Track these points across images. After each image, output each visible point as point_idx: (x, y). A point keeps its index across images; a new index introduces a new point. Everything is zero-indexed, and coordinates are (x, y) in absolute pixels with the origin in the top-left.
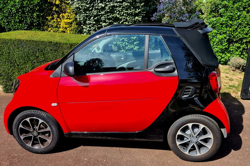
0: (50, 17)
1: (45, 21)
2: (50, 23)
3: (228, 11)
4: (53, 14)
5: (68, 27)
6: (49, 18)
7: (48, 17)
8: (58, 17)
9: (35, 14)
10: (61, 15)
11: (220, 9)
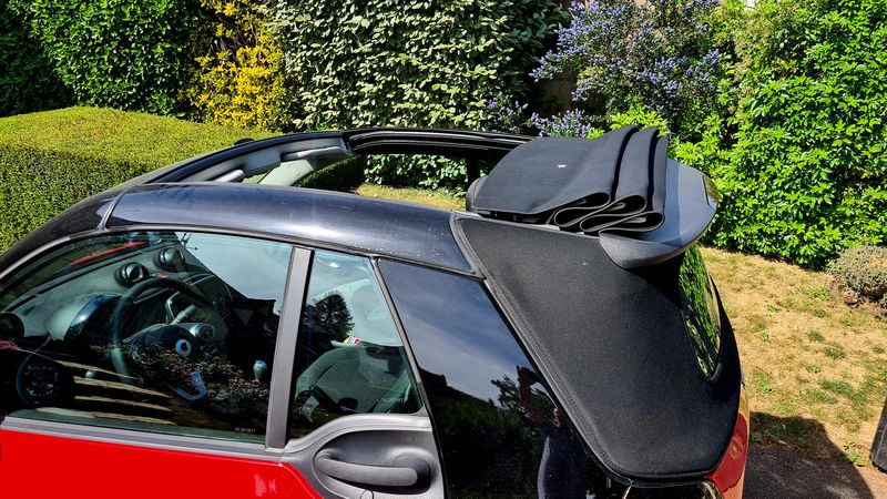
0: (207, 59)
1: (191, 69)
2: (204, 78)
3: (845, 54)
4: (217, 49)
5: (261, 93)
6: (204, 60)
8: (232, 59)
9: (159, 50)
10: (238, 53)
11: (812, 43)
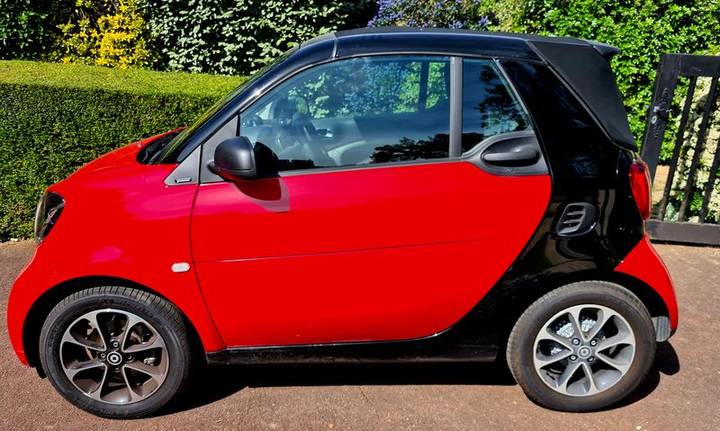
0: (69, 26)
1: (54, 36)
2: (69, 43)
3: (568, 16)
5: (123, 56)
6: (66, 28)
7: (61, 26)
8: (93, 25)
9: (24, 16)
10: (99, 21)
11: (548, 9)
